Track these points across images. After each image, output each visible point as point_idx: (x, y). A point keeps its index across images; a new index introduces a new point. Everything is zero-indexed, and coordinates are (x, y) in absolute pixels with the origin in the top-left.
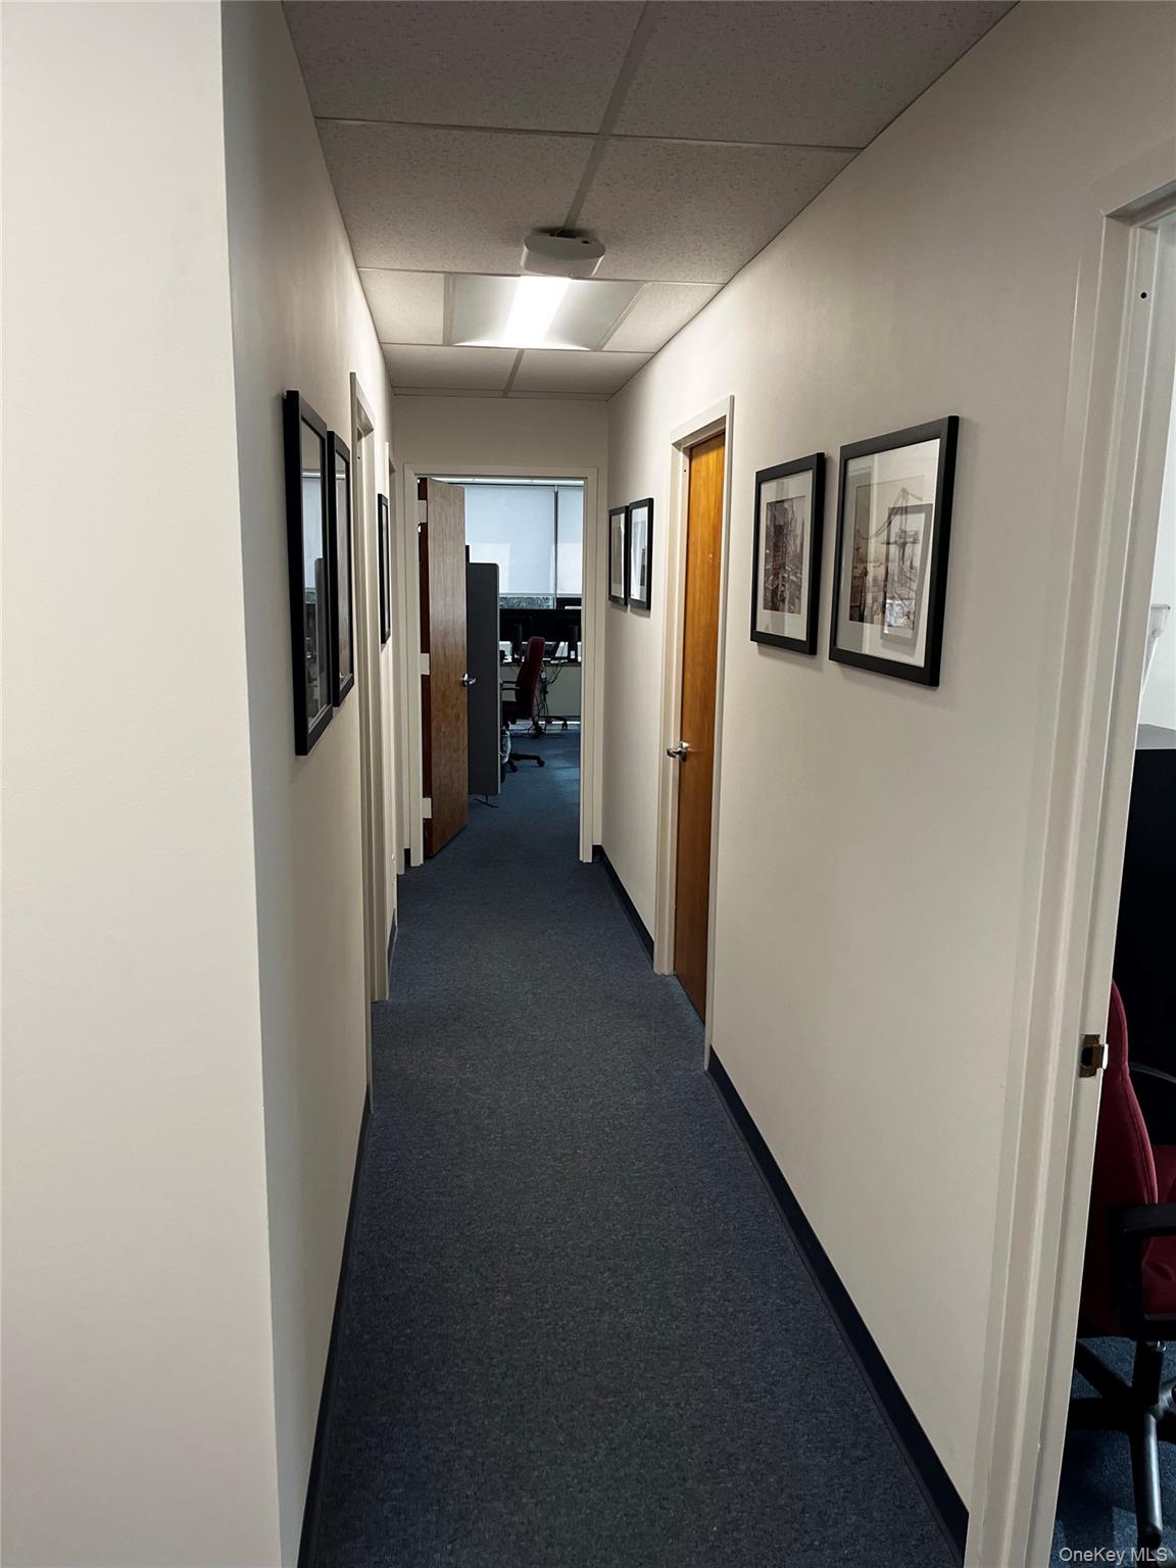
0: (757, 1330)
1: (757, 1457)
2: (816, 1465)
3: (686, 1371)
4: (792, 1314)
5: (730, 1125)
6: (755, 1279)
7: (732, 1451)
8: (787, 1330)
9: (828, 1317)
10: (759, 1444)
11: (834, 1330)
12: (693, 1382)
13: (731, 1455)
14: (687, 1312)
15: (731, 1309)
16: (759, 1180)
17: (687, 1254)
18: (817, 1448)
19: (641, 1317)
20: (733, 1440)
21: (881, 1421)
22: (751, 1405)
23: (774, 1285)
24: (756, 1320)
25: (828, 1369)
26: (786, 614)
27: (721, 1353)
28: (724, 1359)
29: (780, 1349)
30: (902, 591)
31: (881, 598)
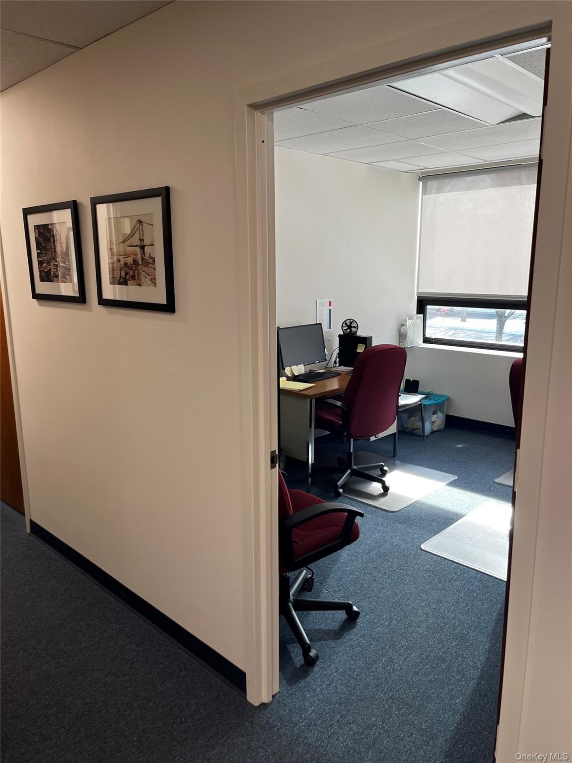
0: (114, 644)
1: (140, 698)
2: (168, 688)
3: (87, 678)
4: (127, 629)
5: (54, 555)
6: (102, 621)
7: (127, 702)
8: (128, 637)
9: (144, 623)
10: (138, 692)
11: (150, 628)
12: (93, 681)
13: (128, 703)
14: (74, 651)
15: (96, 640)
16: (82, 575)
17: (62, 624)
18: (165, 680)
19: (51, 664)
20: (125, 697)
21: (186, 656)
22: (127, 677)
23: (113, 620)
24: (111, 639)
25: (154, 645)
26: (60, 283)
27: (101, 662)
28: (104, 664)
29: (129, 647)
30: (146, 269)
31: (131, 273)
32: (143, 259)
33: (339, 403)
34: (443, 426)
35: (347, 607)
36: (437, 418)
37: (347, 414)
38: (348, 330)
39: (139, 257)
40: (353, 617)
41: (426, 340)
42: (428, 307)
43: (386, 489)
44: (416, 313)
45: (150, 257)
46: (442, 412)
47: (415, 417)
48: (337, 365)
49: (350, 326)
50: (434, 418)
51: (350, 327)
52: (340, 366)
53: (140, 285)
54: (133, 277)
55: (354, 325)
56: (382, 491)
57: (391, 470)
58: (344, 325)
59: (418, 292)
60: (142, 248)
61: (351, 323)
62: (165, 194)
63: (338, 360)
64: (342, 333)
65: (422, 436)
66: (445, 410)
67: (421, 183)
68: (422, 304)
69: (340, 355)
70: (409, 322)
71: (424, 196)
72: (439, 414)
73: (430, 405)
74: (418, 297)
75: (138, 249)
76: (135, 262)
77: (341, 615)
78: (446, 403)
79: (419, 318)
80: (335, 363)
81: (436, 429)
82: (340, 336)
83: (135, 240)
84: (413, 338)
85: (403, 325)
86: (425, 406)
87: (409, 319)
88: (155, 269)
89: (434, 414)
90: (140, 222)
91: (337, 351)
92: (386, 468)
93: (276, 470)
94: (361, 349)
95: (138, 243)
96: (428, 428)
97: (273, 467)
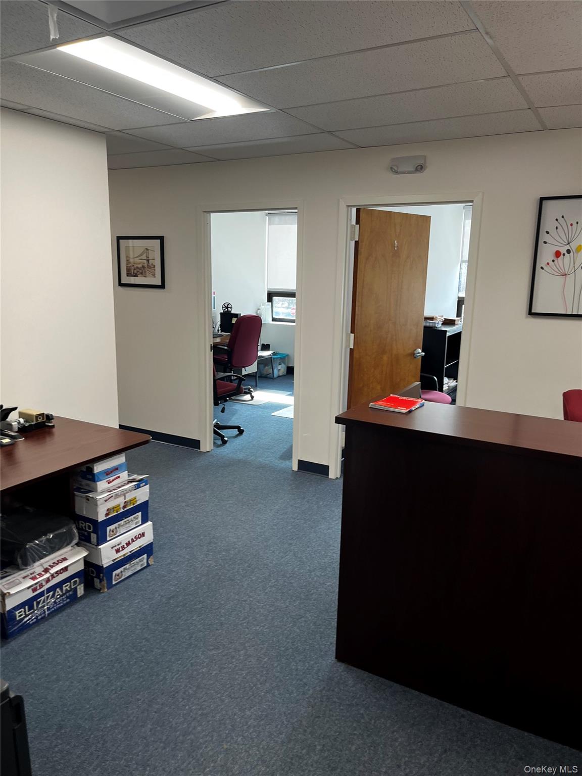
30: (150, 270)
31: (141, 271)
32: (148, 265)
33: (226, 348)
34: (285, 373)
35: (238, 428)
36: (282, 367)
37: (230, 353)
38: (226, 310)
39: (146, 265)
40: (241, 432)
41: (274, 320)
42: (274, 298)
43: (252, 397)
44: (267, 301)
45: (152, 265)
46: (285, 364)
47: (268, 366)
48: (220, 332)
49: (227, 306)
50: (280, 367)
51: (227, 308)
52: (221, 332)
53: (145, 277)
54: (142, 273)
55: (229, 306)
56: (251, 399)
57: (254, 391)
58: (224, 306)
59: (268, 288)
60: (148, 261)
61: (228, 305)
62: (162, 239)
63: (220, 328)
64: (222, 312)
65: (273, 378)
66: (286, 363)
67: (267, 217)
68: (271, 296)
69: (221, 326)
70: (263, 307)
71: (270, 226)
72: (283, 364)
73: (277, 358)
74: (268, 291)
75: (145, 261)
76: (143, 267)
77: (236, 432)
78: (286, 358)
79: (268, 305)
80: (218, 331)
81: (281, 375)
82: (221, 314)
83: (144, 257)
84: (266, 318)
85: (259, 309)
86: (274, 358)
87: (263, 305)
88: (155, 270)
89: (279, 365)
90: (147, 249)
91: (219, 323)
92: (252, 390)
93: (212, 352)
94: (234, 321)
95: (145, 258)
96: (276, 373)
97: (211, 351)
